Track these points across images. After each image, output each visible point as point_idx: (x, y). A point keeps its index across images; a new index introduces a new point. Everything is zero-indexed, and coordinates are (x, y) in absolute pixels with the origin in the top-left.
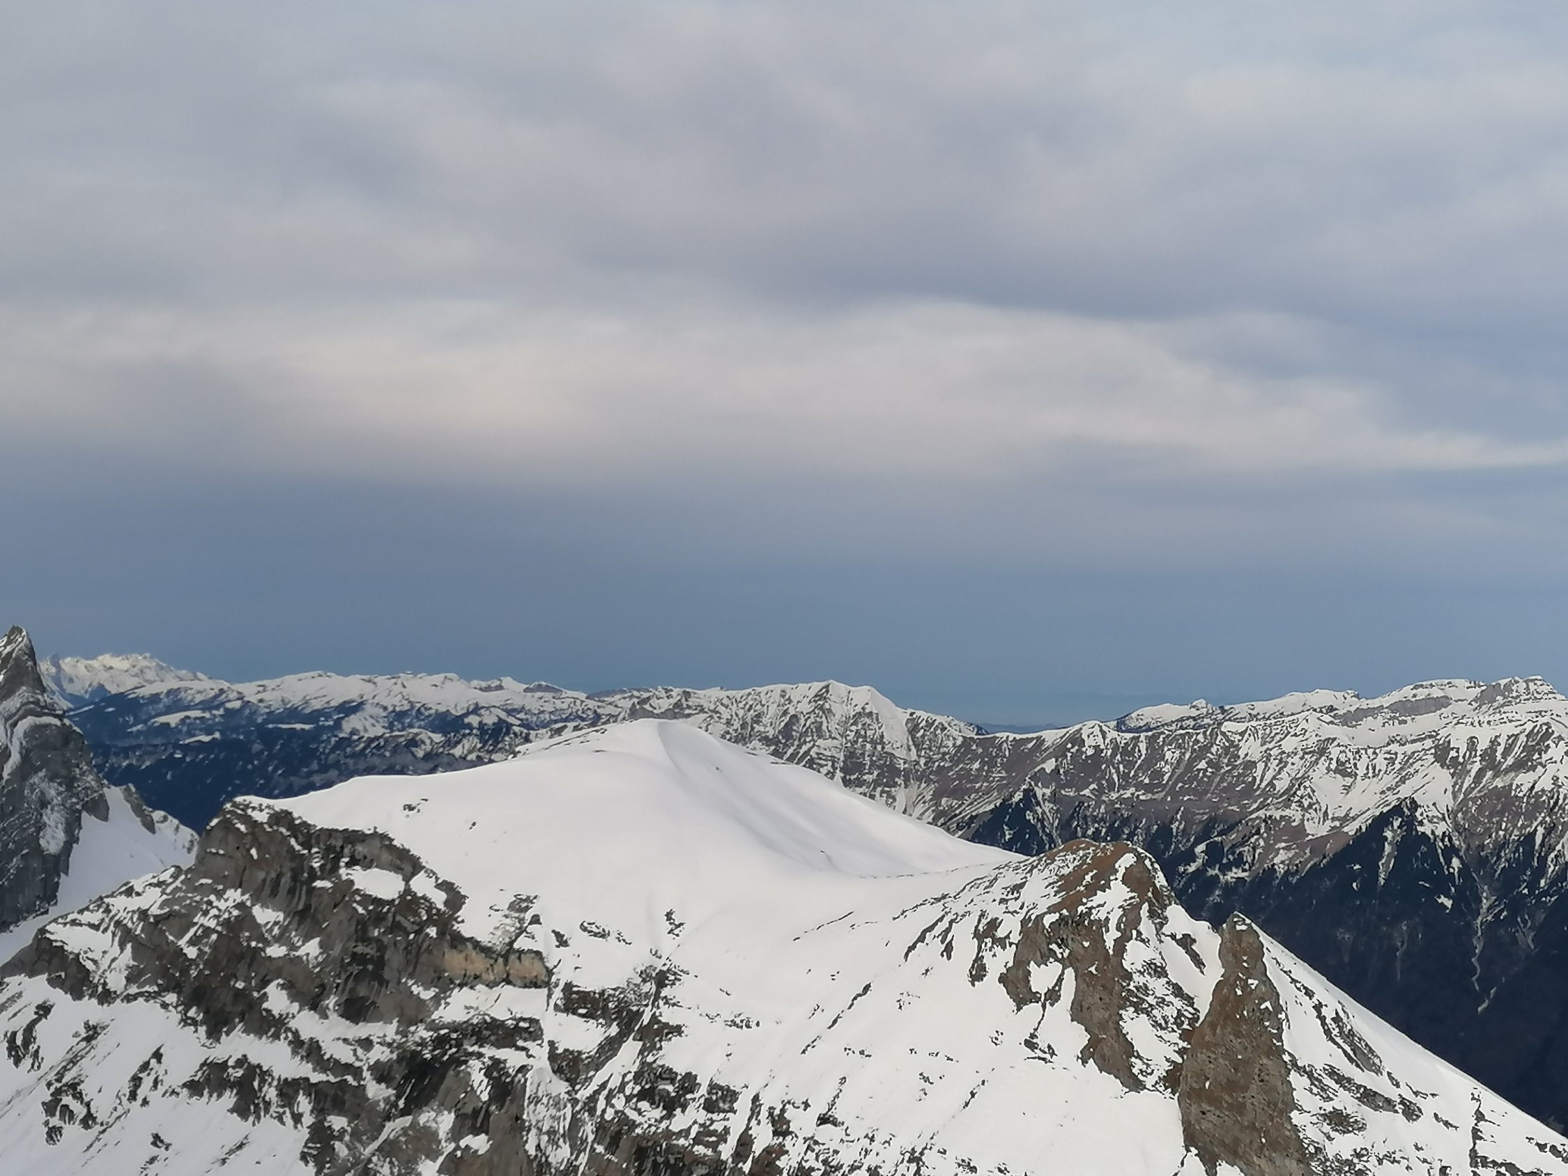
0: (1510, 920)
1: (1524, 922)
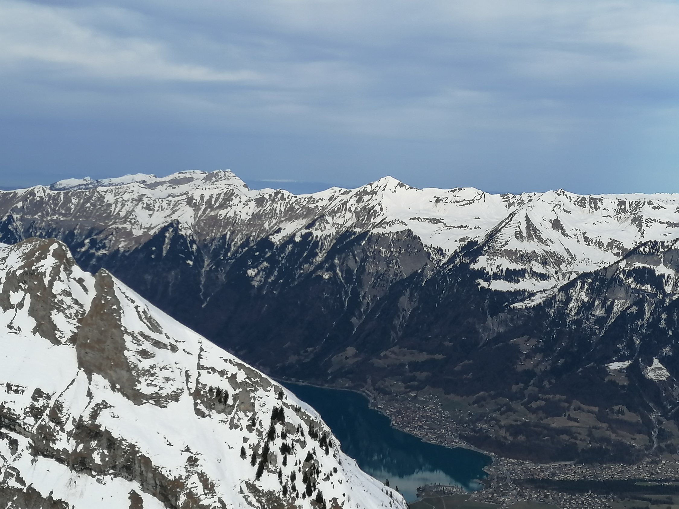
0: (216, 270)
1: (221, 270)
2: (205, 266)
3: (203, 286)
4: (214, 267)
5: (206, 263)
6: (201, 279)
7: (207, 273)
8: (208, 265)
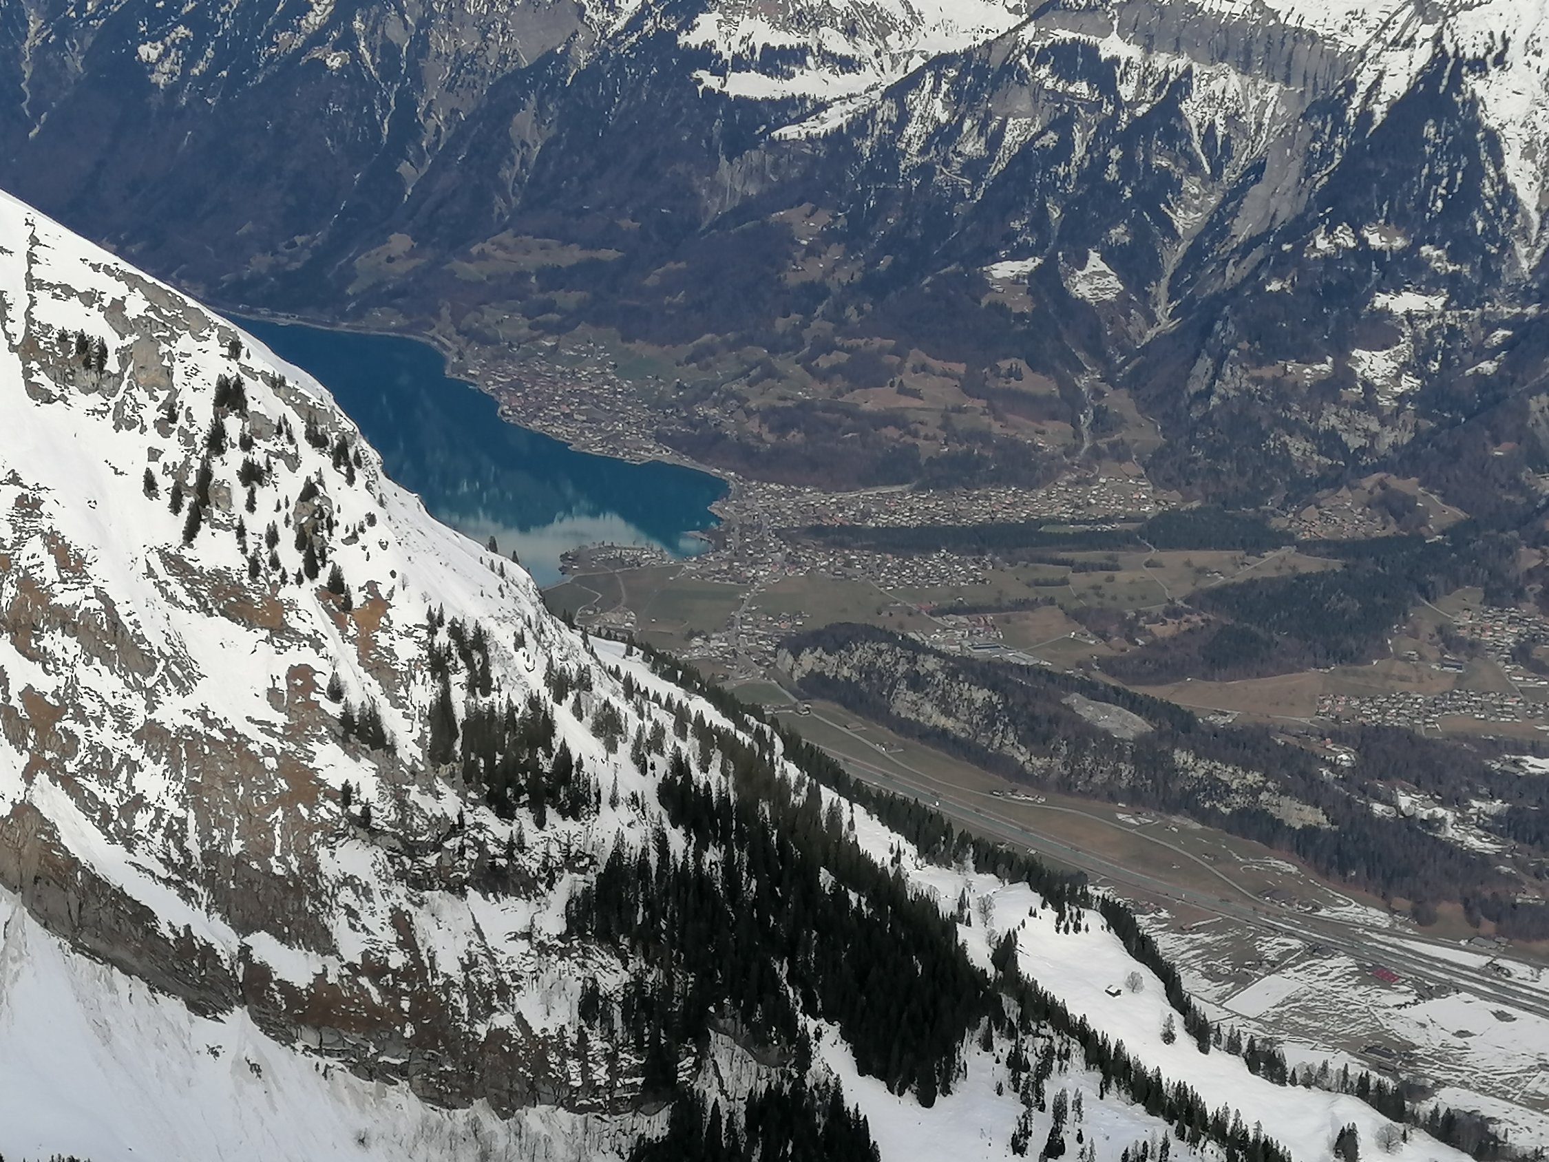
0: (59, 47)
1: (73, 46)
2: (31, 34)
3: (28, 85)
4: (53, 37)
5: (33, 28)
6: (23, 66)
7: (37, 51)
8: (38, 32)
